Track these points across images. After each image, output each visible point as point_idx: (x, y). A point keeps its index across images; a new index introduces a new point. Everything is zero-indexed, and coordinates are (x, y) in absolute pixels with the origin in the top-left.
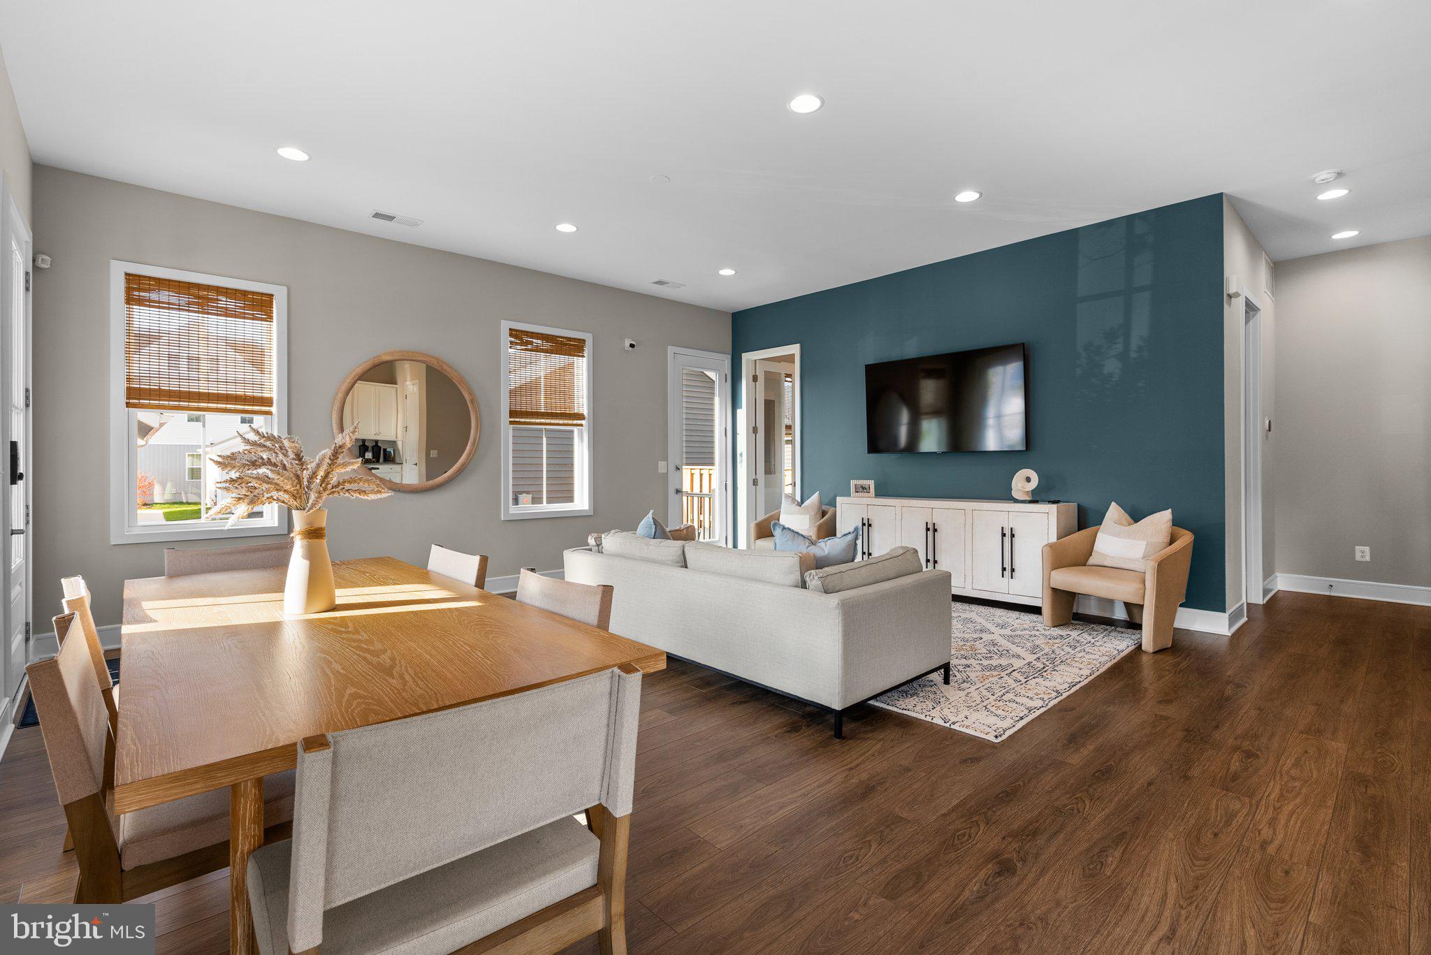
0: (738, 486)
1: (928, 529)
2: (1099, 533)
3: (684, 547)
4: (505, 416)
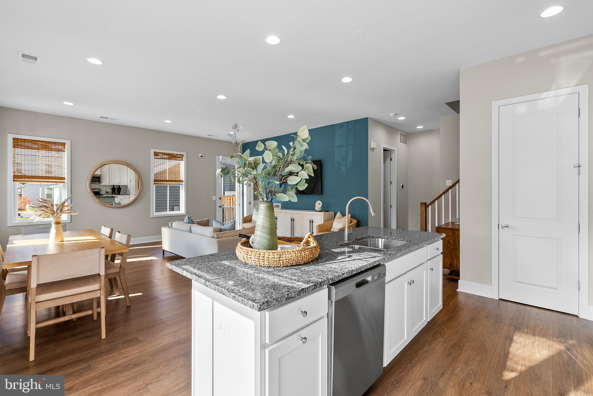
0: (244, 205)
2: (334, 222)
3: (191, 226)
4: (152, 182)
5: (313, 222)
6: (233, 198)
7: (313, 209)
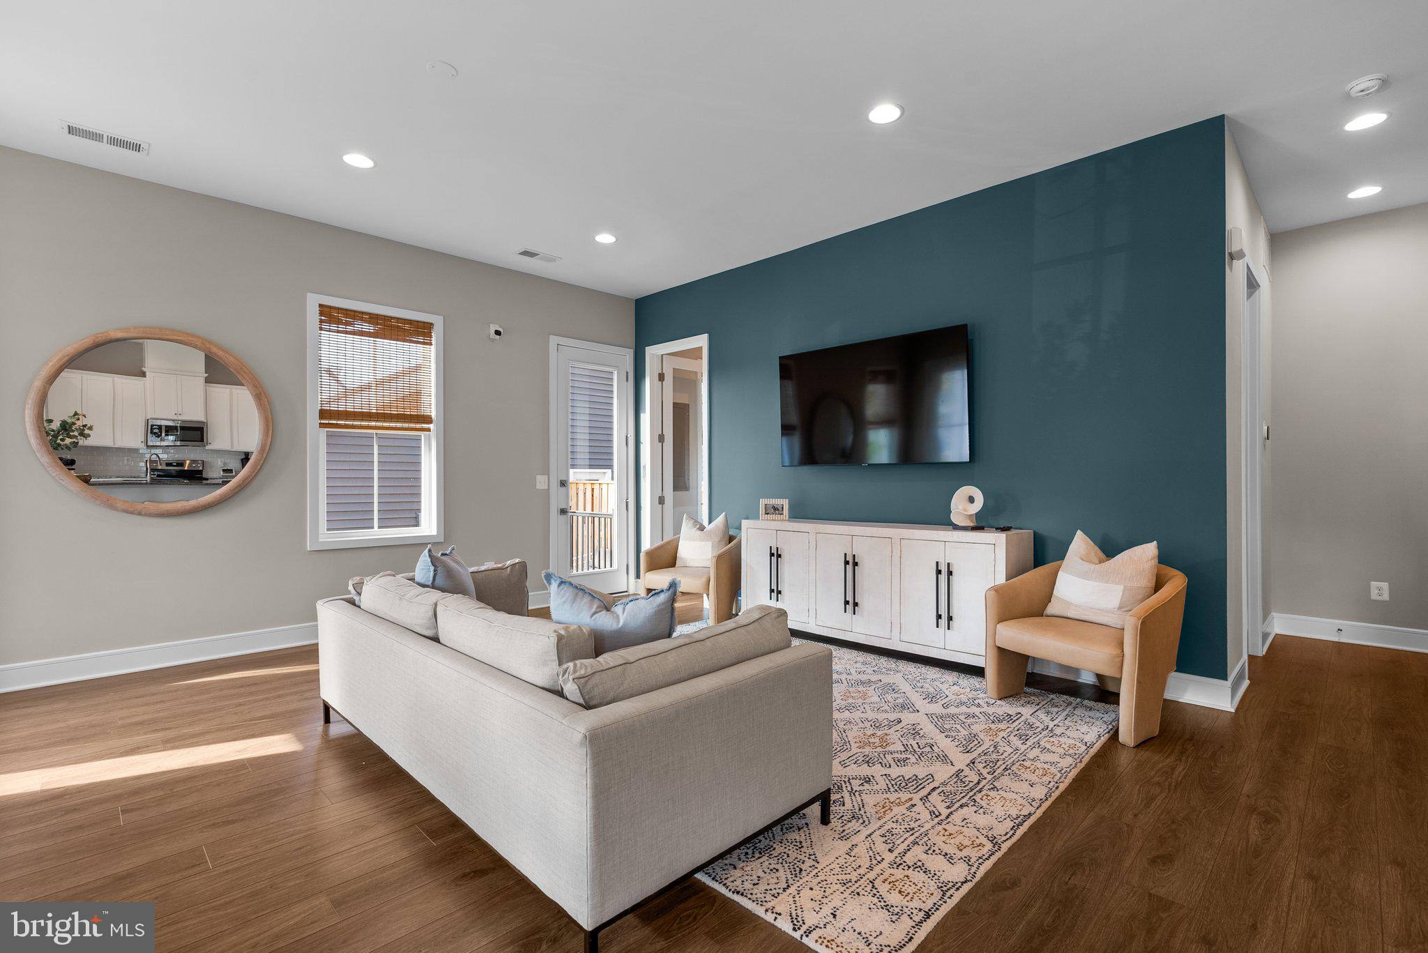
0: (642, 505)
1: (847, 563)
2: (1060, 573)
3: (440, 603)
4: (313, 419)
5: (950, 573)
6: (593, 489)
7: (943, 521)
